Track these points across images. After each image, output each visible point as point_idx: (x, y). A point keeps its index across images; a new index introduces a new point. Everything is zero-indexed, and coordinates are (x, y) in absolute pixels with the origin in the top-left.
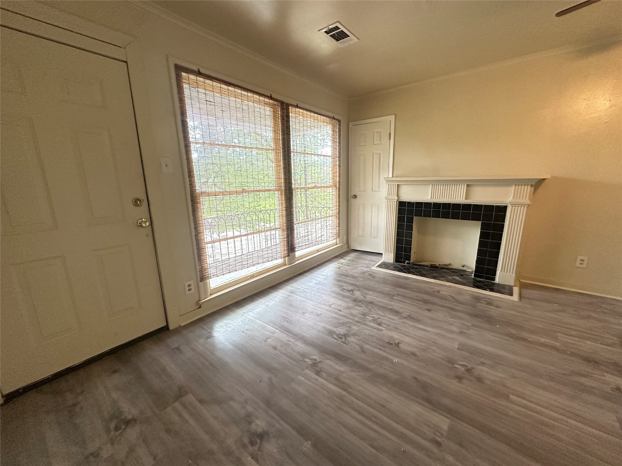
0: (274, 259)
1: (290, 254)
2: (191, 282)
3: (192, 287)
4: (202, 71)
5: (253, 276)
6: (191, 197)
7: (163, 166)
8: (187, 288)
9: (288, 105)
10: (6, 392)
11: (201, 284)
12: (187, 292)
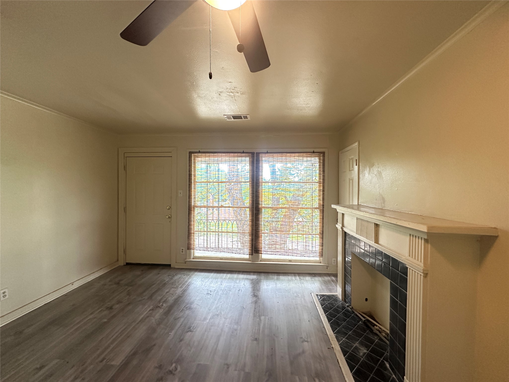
0: (238, 253)
1: (254, 254)
2: (184, 249)
3: (184, 251)
4: (201, 151)
5: (221, 259)
6: (189, 208)
7: (179, 194)
8: (181, 251)
9: (258, 154)
10: (127, 262)
11: (188, 251)
12: (181, 253)
